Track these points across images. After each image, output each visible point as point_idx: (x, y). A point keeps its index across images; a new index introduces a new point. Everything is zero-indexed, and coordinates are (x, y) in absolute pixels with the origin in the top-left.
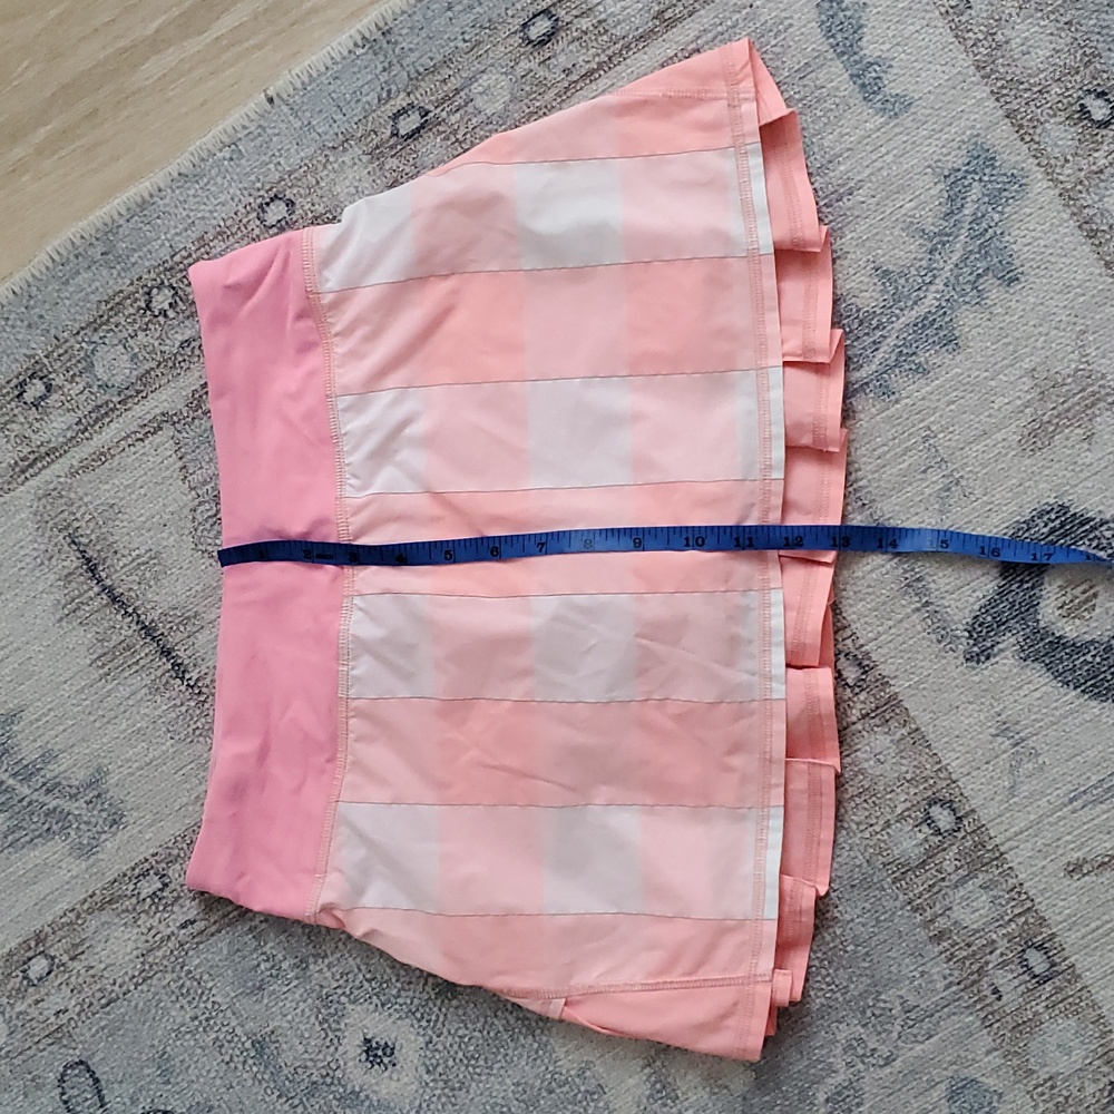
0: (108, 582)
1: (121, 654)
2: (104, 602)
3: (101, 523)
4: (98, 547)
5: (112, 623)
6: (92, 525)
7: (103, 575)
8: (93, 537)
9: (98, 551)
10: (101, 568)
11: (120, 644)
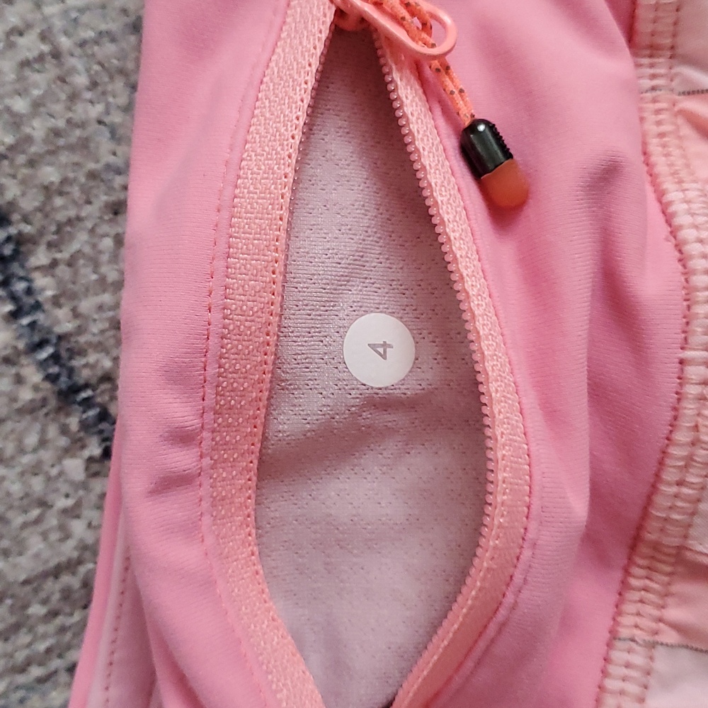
0: (62, 321)
1: (54, 614)
2: (26, 395)
3: (81, 80)
4: (50, 174)
5: (37, 484)
6: (40, 81)
7: (46, 286)
8: (38, 128)
9: (47, 190)
10: (40, 257)
11: (56, 572)
